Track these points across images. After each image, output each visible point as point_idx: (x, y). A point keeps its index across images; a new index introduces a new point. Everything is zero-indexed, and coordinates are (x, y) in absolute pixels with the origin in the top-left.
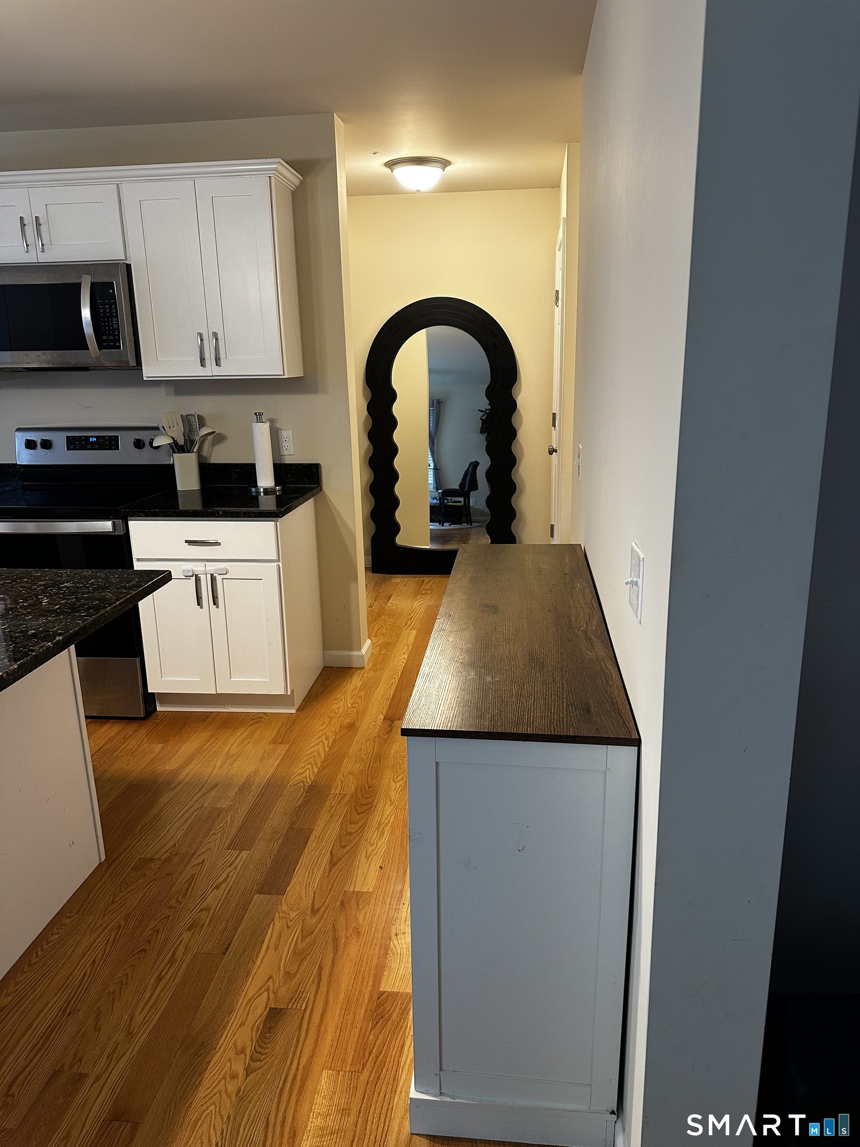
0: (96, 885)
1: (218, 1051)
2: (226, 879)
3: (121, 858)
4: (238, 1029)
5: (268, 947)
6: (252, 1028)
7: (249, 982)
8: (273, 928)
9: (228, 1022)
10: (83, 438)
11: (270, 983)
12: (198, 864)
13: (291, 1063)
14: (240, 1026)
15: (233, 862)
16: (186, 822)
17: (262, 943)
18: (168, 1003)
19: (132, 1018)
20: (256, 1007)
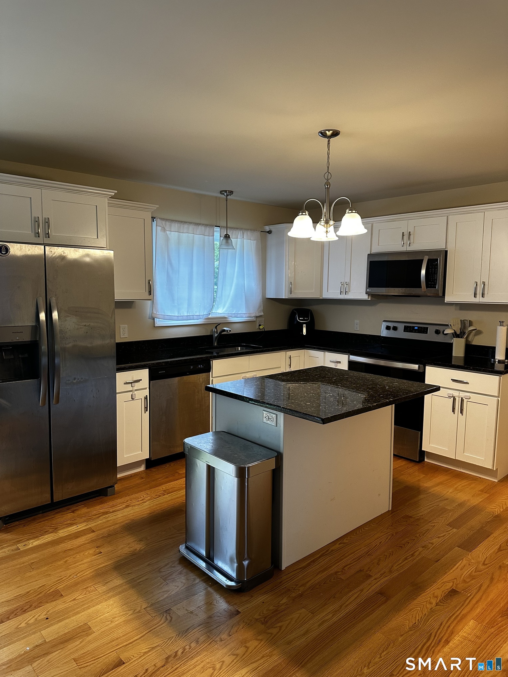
0: (386, 517)
1: (426, 592)
2: (444, 536)
3: (398, 512)
4: (436, 589)
5: (457, 568)
6: (443, 591)
7: (445, 576)
8: (462, 562)
9: (432, 585)
10: (412, 327)
11: (455, 580)
12: (432, 526)
13: (458, 610)
14: (437, 589)
15: (448, 531)
16: (430, 508)
17: (455, 565)
18: (408, 568)
19: (392, 567)
20: (446, 586)
